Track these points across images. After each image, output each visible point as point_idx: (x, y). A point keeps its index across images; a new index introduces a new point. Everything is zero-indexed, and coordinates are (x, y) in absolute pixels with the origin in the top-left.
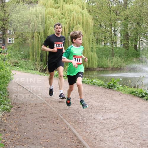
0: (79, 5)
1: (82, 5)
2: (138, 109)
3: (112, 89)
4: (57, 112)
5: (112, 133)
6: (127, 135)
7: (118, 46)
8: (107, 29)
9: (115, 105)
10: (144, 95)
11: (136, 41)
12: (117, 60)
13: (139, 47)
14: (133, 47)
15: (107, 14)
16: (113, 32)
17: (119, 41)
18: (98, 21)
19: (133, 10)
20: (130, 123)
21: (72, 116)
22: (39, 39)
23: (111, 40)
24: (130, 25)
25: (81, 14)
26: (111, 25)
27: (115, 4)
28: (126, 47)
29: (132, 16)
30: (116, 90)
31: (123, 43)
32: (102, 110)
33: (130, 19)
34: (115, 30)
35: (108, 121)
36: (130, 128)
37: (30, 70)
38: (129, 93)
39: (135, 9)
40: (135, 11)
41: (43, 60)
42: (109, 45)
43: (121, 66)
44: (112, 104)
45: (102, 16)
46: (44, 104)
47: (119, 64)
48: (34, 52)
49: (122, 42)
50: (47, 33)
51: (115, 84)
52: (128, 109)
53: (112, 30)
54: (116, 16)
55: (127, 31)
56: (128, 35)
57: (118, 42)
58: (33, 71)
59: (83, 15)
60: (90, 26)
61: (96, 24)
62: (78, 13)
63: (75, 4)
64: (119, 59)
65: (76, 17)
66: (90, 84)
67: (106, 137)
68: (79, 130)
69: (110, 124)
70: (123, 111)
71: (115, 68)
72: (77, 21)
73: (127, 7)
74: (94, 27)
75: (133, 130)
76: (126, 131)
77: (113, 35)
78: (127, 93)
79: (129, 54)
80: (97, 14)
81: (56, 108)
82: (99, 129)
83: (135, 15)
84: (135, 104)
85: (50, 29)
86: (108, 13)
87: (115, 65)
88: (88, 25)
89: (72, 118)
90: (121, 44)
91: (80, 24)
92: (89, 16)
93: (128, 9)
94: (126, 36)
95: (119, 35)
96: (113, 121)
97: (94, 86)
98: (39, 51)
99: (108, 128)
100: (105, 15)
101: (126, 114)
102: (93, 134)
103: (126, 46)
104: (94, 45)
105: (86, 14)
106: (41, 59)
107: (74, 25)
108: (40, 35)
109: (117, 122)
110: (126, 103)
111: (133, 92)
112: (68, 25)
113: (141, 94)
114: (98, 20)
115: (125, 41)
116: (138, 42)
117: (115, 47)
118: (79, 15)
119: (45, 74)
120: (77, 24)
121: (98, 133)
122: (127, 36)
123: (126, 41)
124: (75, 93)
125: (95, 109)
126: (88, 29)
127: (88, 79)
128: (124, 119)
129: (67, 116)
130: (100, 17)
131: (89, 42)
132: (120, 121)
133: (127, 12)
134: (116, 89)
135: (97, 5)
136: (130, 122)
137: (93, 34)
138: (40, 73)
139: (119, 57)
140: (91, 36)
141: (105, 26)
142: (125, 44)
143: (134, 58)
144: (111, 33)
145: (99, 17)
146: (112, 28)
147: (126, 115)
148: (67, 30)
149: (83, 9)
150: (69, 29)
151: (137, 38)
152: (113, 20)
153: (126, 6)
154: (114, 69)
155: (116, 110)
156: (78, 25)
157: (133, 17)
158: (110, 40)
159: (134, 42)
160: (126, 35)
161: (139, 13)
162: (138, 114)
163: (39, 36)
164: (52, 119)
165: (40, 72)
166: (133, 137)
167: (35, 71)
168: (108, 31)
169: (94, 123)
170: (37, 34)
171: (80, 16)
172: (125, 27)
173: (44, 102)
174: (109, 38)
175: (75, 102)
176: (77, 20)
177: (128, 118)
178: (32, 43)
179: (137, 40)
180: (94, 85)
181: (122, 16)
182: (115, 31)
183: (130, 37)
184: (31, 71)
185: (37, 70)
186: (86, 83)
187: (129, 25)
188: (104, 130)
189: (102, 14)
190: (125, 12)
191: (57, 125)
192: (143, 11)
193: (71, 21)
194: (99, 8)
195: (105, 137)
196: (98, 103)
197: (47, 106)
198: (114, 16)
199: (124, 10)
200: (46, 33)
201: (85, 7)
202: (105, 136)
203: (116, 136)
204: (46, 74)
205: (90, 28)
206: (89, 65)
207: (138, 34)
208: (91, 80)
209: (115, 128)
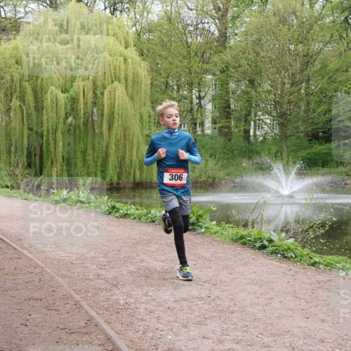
0: (117, 38)
1: (125, 39)
2: (253, 276)
3: (194, 230)
4: (66, 286)
5: (194, 332)
6: (228, 335)
7: (208, 132)
8: (181, 92)
9: (200, 268)
10: (266, 243)
11: (247, 121)
12: (206, 165)
13: (255, 134)
14: (242, 134)
15: (181, 58)
16: (195, 101)
17: (210, 119)
18: (160, 74)
19: (241, 51)
20: (236, 309)
21: (103, 295)
22: (23, 114)
23: (192, 119)
24: (234, 85)
25: (122, 58)
26: (191, 85)
27: (199, 38)
28: (226, 135)
29: (237, 65)
30: (203, 233)
31: (218, 126)
32: (172, 280)
33: (233, 71)
34: (199, 95)
35: (186, 304)
36: (235, 320)
37: (3, 187)
38: (232, 240)
39: (244, 48)
40: (244, 53)
41: (32, 165)
42: (186, 128)
43: (214, 179)
44: (195, 265)
45: (171, 63)
46: (35, 267)
47: (210, 173)
48: (12, 146)
49: (215, 123)
50: (43, 101)
51: (201, 220)
52: (230, 276)
53: (194, 96)
54: (201, 63)
55: (227, 98)
56: (229, 106)
57: (208, 124)
58: (9, 190)
59: (125, 60)
60: (143, 86)
61: (156, 80)
62: (115, 55)
63: (108, 35)
64: (211, 162)
65: (110, 65)
66: (144, 221)
67: (181, 340)
68: (120, 327)
69: (191, 312)
70: (218, 282)
71: (201, 183)
72: (113, 75)
73: (227, 45)
74: (151, 88)
75: (241, 324)
76: (226, 326)
77: (196, 107)
78: (228, 240)
79: (233, 150)
80: (158, 57)
81: (63, 276)
82: (165, 323)
83: (244, 62)
84: (246, 264)
85: (49, 92)
86: (184, 57)
87: (201, 175)
88: (138, 83)
89: (103, 299)
90: (215, 128)
91: (119, 82)
92: (140, 64)
93: (228, 49)
94: (225, 111)
95: (209, 107)
96: (196, 305)
97: (152, 224)
98: (22, 143)
99: (185, 322)
100: (176, 62)
101: (227, 288)
102: (151, 335)
103: (225, 133)
104: (153, 128)
105: (132, 58)
106: (29, 161)
107: (107, 83)
108: (24, 104)
109: (206, 307)
110: (226, 262)
111: (242, 237)
112: (91, 82)
113: (259, 242)
114: (161, 72)
115: (223, 121)
116: (252, 123)
117: (199, 135)
118: (116, 60)
119: (37, 198)
120: (113, 82)
121: (163, 333)
122: (227, 110)
123: (225, 120)
124: (109, 241)
125: (156, 276)
126: (139, 93)
127: (139, 208)
128: (221, 299)
129: (90, 295)
130: (166, 65)
131: (142, 123)
132: (213, 304)
133: (227, 56)
134: (203, 230)
135: (160, 37)
136: (235, 304)
137: (149, 104)
138: (26, 195)
139: (211, 156)
140: (146, 109)
141: (178, 86)
142: (222, 127)
143: (244, 160)
144: (192, 103)
145: (163, 65)
146: (194, 91)
147: (226, 290)
148: (90, 95)
149: (126, 48)
150: (94, 93)
151: (250, 114)
152: (196, 72)
153: (225, 41)
154: (198, 185)
155: (203, 280)
156: (116, 83)
157: (240, 66)
158: (189, 117)
159: (243, 123)
160: (226, 107)
161: (253, 59)
162: (253, 287)
163: (24, 107)
164: (54, 304)
165: (25, 192)
166: (241, 340)
167: (13, 191)
168: (185, 99)
169: (153, 308)
170: (19, 103)
171: (120, 62)
172: (222, 90)
173: (36, 263)
174: (186, 114)
175: (108, 262)
176: (113, 71)
177: (230, 297)
178: (8, 124)
179: (248, 118)
180: (153, 222)
181: (215, 64)
182: (200, 98)
183: (234, 113)
184: (3, 190)
185: (19, 188)
186: (135, 218)
187: (232, 85)
188: (176, 325)
189: (170, 59)
190: (222, 56)
191: (66, 315)
192: (263, 54)
193: (99, 74)
194: (163, 45)
195: (179, 340)
196: (162, 264)
197: (43, 271)
198: (196, 65)
199: (220, 52)
200: (40, 101)
201: (132, 42)
202: (179, 338)
203: (204, 337)
204: (40, 197)
205: (143, 91)
206: (141, 175)
207: (251, 104)
208: (145, 211)
209: (200, 320)
